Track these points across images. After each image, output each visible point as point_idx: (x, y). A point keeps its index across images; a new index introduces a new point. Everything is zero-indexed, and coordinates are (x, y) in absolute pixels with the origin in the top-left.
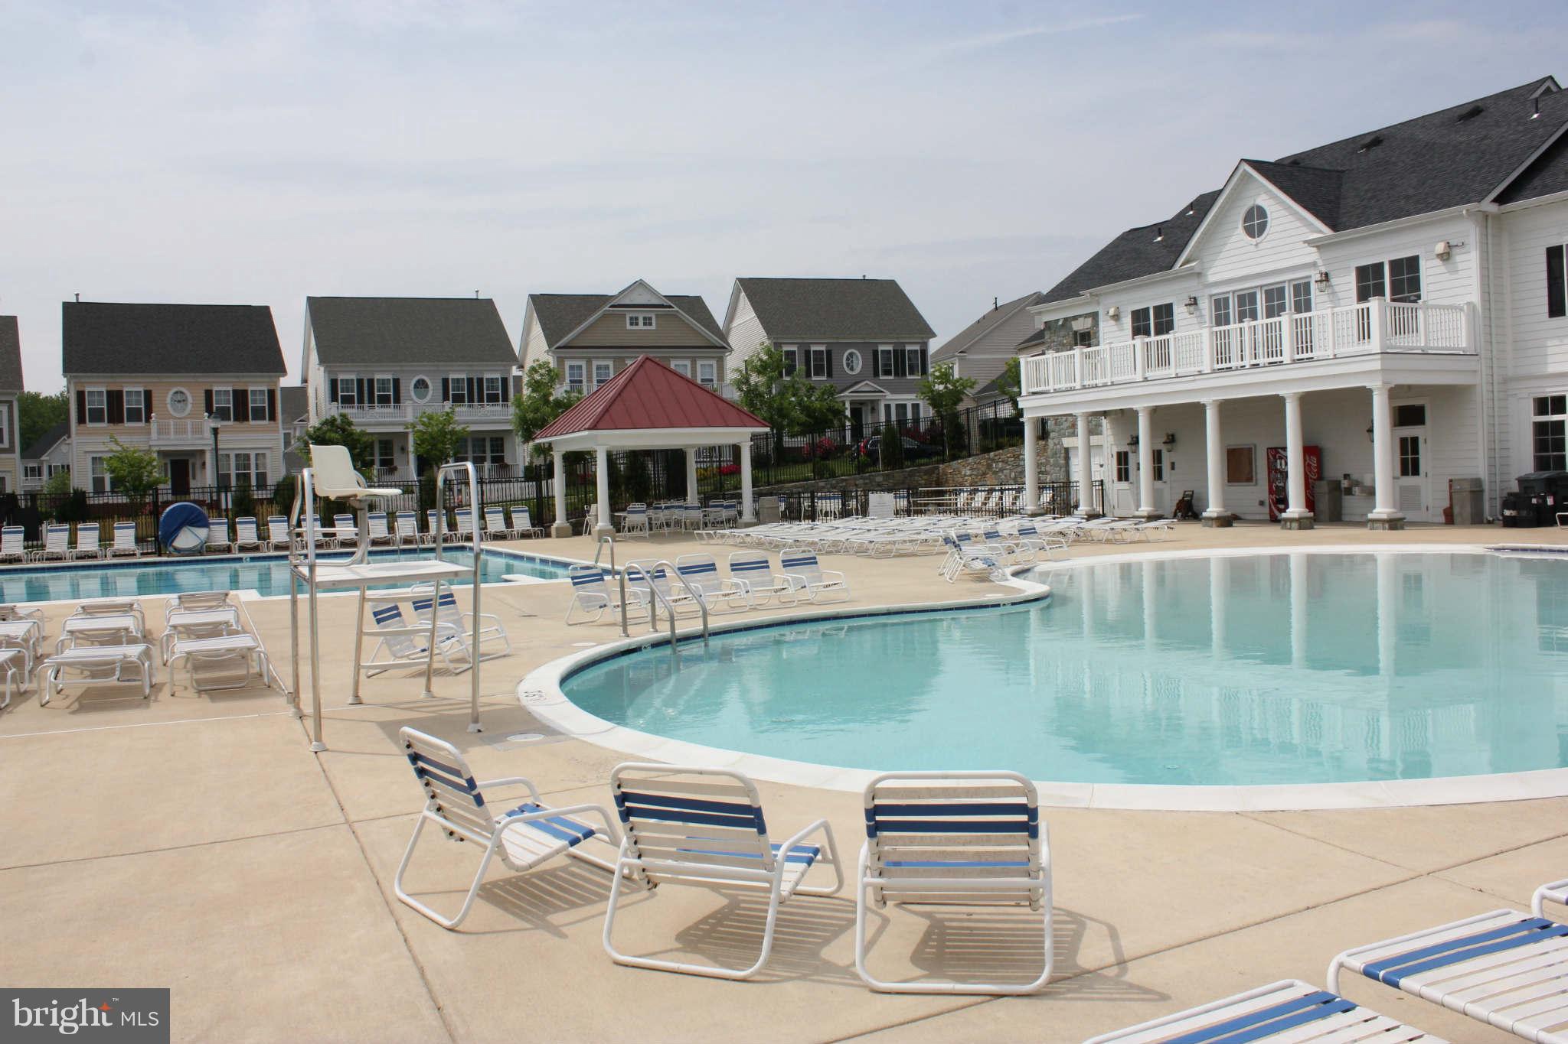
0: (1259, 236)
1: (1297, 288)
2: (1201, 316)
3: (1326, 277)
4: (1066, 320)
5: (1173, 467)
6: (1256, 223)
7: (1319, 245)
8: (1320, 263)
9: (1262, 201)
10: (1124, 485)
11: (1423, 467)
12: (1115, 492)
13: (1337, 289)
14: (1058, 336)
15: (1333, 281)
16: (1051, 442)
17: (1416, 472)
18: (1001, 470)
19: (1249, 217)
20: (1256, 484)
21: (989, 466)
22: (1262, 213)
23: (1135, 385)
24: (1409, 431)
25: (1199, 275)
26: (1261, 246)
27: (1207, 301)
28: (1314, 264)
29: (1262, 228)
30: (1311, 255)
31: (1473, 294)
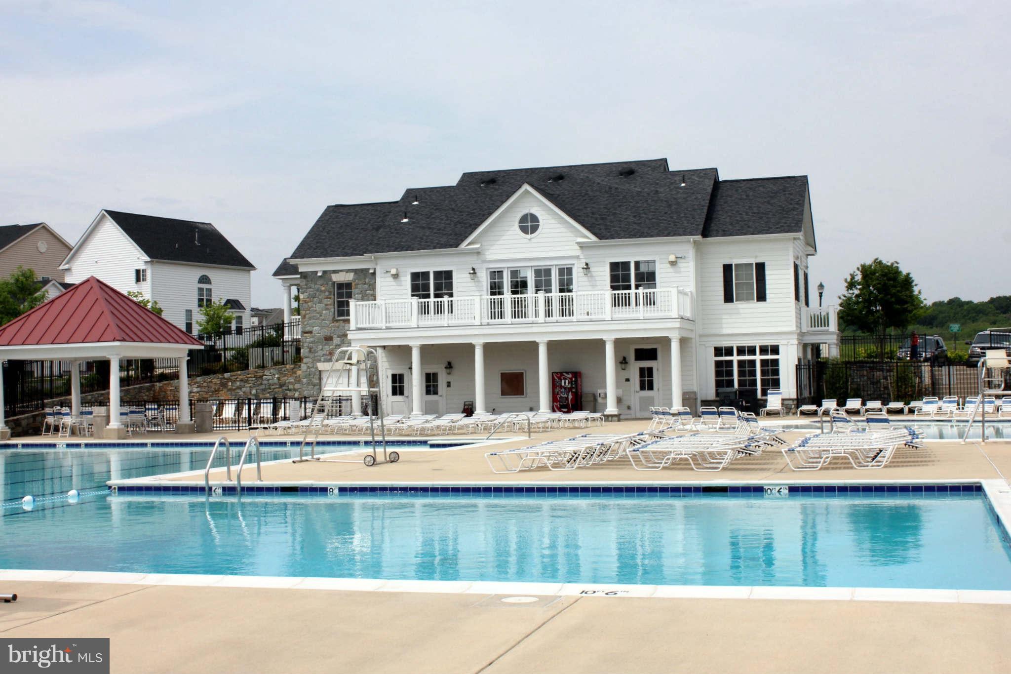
0: (531, 233)
1: (561, 271)
2: (479, 281)
3: (587, 267)
4: (325, 272)
5: (449, 385)
6: (529, 224)
7: (582, 246)
8: (582, 256)
9: (536, 211)
10: (398, 398)
11: (655, 385)
12: (390, 404)
13: (594, 274)
14: (316, 284)
15: (592, 269)
16: (304, 367)
17: (651, 387)
18: (240, 388)
19: (524, 219)
20: (526, 397)
21: (224, 385)
22: (534, 218)
23: (475, 327)
24: (646, 364)
25: (478, 253)
26: (533, 240)
27: (485, 272)
28: (578, 257)
29: (534, 229)
30: (576, 251)
31: (691, 287)
